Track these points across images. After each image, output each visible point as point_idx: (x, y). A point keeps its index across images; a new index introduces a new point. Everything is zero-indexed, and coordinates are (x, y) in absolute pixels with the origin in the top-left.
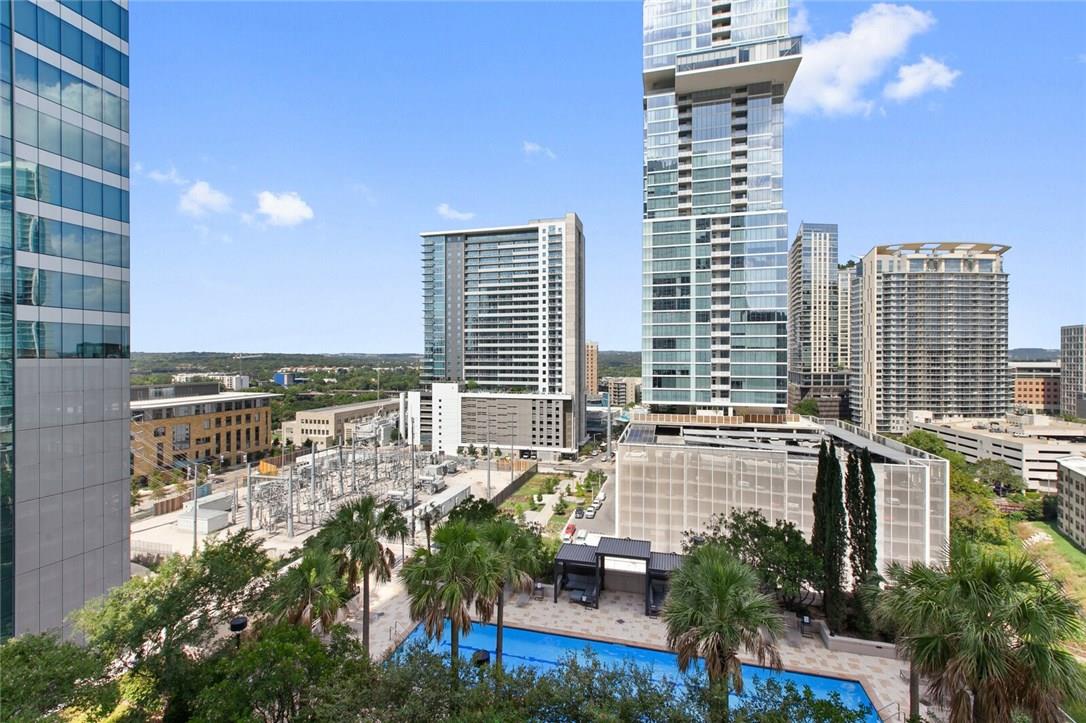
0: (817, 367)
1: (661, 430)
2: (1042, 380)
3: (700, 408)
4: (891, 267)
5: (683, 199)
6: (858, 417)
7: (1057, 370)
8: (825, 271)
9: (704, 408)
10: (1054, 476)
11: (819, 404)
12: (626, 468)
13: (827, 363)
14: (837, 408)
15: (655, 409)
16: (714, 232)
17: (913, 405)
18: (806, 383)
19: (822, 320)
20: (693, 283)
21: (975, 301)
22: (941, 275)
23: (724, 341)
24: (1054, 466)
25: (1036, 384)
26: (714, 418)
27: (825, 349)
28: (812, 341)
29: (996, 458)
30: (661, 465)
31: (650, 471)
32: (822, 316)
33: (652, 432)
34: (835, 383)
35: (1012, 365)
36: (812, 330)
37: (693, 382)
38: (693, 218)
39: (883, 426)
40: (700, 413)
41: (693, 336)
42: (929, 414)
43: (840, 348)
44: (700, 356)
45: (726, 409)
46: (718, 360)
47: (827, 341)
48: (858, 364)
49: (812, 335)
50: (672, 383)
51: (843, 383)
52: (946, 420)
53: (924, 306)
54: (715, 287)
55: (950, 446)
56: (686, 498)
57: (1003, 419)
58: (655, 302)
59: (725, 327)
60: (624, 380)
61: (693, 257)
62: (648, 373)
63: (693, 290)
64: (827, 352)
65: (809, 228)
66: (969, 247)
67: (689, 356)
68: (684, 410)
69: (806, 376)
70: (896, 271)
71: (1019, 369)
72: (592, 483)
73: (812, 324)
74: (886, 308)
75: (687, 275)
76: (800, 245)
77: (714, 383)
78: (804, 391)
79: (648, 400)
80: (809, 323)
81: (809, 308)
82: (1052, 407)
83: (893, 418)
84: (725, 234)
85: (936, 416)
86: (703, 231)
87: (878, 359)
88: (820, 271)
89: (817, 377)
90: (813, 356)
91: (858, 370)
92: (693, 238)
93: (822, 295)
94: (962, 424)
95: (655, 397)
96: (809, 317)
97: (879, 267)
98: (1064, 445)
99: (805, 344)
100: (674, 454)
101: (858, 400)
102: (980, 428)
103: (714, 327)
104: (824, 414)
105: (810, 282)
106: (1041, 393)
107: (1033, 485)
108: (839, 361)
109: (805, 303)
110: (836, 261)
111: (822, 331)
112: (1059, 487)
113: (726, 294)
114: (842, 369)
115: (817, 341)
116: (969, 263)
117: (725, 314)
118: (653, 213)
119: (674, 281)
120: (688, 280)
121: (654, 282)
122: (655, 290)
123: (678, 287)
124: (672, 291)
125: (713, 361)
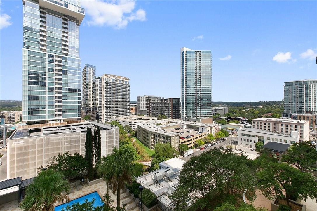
0: (90, 106)
1: (32, 131)
2: (135, 108)
3: (50, 121)
4: (108, 80)
5: (42, 45)
6: (101, 119)
7: (137, 105)
8: (92, 79)
9: (52, 121)
10: (136, 127)
11: (91, 116)
12: (13, 149)
13: (93, 104)
14: (96, 117)
15: (29, 123)
16: (55, 60)
17: (113, 115)
18: (87, 110)
19: (92, 92)
20: (47, 76)
21: (124, 90)
22: (118, 83)
23: (60, 97)
24: (136, 125)
25: (134, 108)
26: (56, 124)
27: (92, 100)
28: (89, 98)
29: (127, 125)
30: (32, 144)
31: (26, 147)
32: (92, 91)
33: (28, 132)
34: (95, 110)
35: (130, 104)
36: (89, 95)
37: (47, 112)
38: (47, 53)
39: (106, 120)
40: (50, 122)
41: (47, 95)
42: (116, 116)
43: (96, 100)
44: (49, 102)
45: (60, 120)
46: (57, 104)
47: (93, 98)
48: (100, 105)
49: (89, 96)
50: (38, 113)
51: (97, 110)
52: (119, 118)
53: (115, 90)
54: (56, 79)
55: (120, 123)
56: (43, 154)
57: (129, 116)
58: (29, 82)
59: (60, 93)
60: (14, 112)
61: (47, 67)
62: (26, 109)
63: (47, 79)
64: (93, 101)
65: (88, 66)
66: (123, 78)
67: (45, 102)
68: (43, 122)
69: (87, 108)
70: (109, 81)
71: (132, 105)
73: (89, 93)
74: (107, 90)
75: (44, 73)
76: (85, 70)
77: (56, 112)
78: (87, 113)
79: (26, 120)
80: (88, 93)
81: (88, 89)
82: (136, 113)
83: (108, 118)
84: (60, 62)
85: (117, 117)
87: (105, 103)
88: (91, 78)
89: (90, 108)
90: (89, 103)
91: (101, 106)
92: (47, 60)
93: (92, 85)
94: (122, 118)
95: (30, 118)
96: (88, 91)
97: (105, 80)
98: (138, 121)
99: (87, 99)
100: (38, 139)
101: (101, 114)
102: (125, 119)
103: (56, 93)
104: (92, 119)
105: (88, 81)
106: (135, 110)
107: (133, 130)
108: (96, 104)
109: (87, 87)
110: (95, 76)
111: (92, 95)
112: (137, 129)
113: (60, 82)
114: (97, 106)
115: (90, 98)
116: (123, 81)
117: (60, 88)
118: (28, 47)
119: (38, 75)
120: (45, 75)
121: (29, 74)
122: (29, 77)
123: (40, 77)
124: (38, 78)
125: (55, 104)
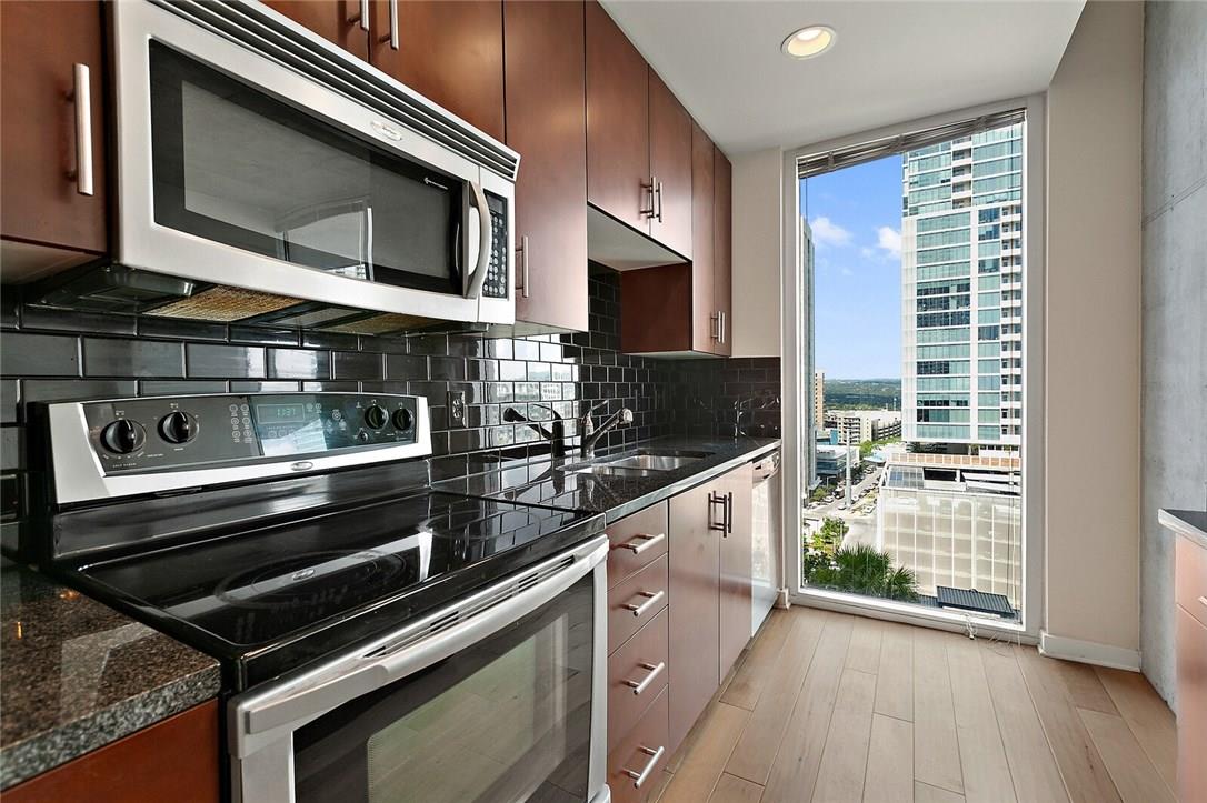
1: (931, 474)
3: (984, 447)
5: (958, 187)
9: (991, 447)
12: (891, 518)
15: (917, 448)
16: (1005, 225)
20: (974, 292)
23: (1017, 363)
26: (1006, 461)
30: (938, 515)
31: (924, 522)
33: (919, 475)
37: (974, 415)
38: (974, 210)
40: (983, 453)
44: (982, 381)
46: (1009, 388)
50: (945, 416)
54: (1006, 294)
56: (974, 556)
58: (919, 317)
59: (1017, 346)
60: (857, 414)
61: (975, 259)
62: (910, 404)
63: (974, 300)
67: (969, 381)
68: (962, 450)
72: (832, 533)
75: (965, 282)
77: (1005, 416)
79: (909, 437)
86: (989, 226)
92: (975, 235)
95: (919, 433)
100: (956, 503)
103: (1005, 347)
113: (1017, 303)
117: (1017, 328)
118: (916, 209)
119: (947, 290)
120: (967, 288)
121: (920, 292)
122: (920, 302)
123: (953, 297)
124: (945, 303)
125: (1005, 388)
